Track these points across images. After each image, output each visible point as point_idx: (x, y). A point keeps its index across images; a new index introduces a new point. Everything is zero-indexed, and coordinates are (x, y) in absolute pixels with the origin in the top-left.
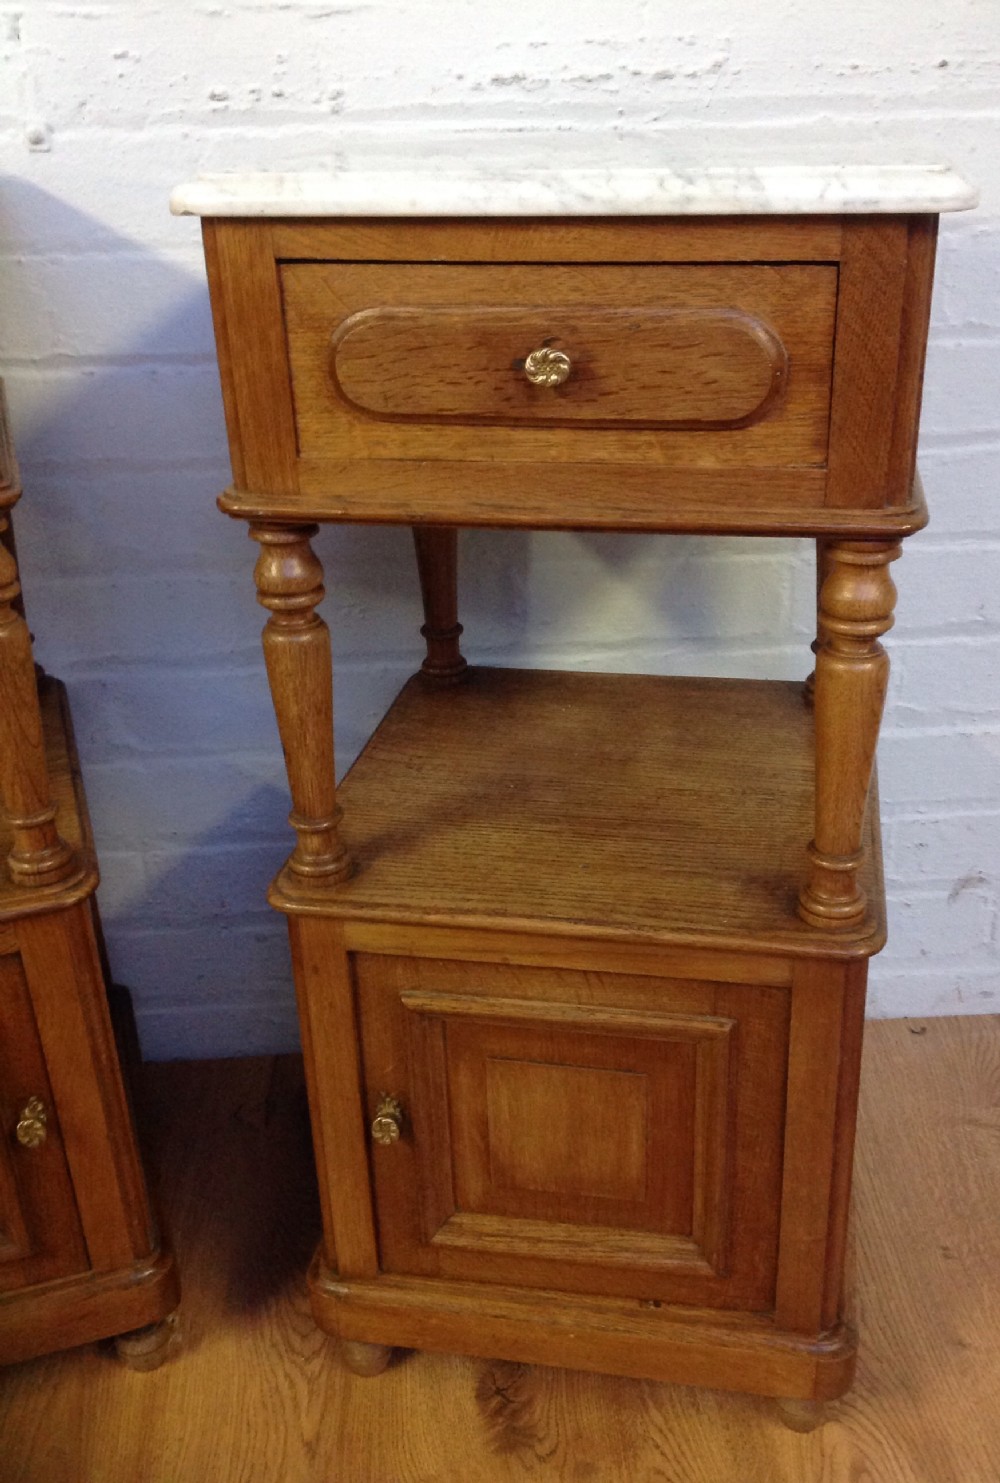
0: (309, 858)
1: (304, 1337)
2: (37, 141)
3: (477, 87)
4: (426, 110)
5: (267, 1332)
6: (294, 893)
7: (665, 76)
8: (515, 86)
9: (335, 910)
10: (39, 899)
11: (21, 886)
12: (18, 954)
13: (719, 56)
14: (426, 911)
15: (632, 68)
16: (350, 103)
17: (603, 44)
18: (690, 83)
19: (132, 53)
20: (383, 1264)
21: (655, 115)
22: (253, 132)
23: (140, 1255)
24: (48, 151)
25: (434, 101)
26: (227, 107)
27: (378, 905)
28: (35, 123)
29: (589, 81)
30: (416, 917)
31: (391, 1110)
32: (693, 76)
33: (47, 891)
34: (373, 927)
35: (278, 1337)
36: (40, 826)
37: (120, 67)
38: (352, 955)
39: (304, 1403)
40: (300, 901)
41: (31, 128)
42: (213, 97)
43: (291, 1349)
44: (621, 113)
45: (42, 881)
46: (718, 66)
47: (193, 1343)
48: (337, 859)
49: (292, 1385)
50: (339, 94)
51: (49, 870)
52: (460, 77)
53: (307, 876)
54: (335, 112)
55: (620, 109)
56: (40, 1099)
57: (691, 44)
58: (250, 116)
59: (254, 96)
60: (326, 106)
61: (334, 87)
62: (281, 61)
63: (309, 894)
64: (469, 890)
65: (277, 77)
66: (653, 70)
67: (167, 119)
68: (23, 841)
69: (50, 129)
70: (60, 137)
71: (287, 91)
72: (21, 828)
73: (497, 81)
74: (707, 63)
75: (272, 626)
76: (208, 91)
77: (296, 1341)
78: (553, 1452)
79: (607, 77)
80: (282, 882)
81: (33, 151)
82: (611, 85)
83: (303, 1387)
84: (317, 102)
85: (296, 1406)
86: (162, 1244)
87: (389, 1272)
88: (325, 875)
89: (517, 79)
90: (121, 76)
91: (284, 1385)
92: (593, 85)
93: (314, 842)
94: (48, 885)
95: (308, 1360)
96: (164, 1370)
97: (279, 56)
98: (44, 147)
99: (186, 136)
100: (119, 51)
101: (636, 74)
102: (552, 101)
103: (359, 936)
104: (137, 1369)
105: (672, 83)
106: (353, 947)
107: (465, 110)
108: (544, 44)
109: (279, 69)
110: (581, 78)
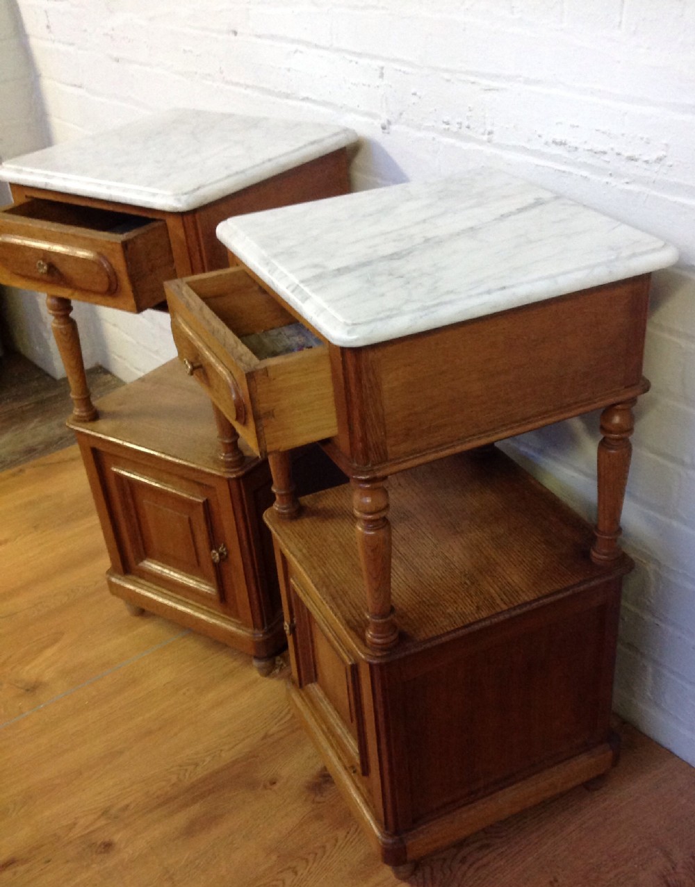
2: (384, 128)
3: (547, 144)
4: (525, 150)
7: (631, 159)
8: (562, 147)
13: (661, 154)
15: (617, 150)
16: (495, 138)
17: (603, 133)
18: (645, 166)
19: (418, 94)
21: (627, 180)
22: (458, 143)
24: (388, 133)
25: (528, 146)
26: (448, 129)
28: (383, 120)
29: (596, 153)
32: (647, 162)
37: (414, 99)
41: (382, 122)
42: (445, 122)
44: (611, 174)
46: (659, 160)
50: (491, 132)
52: (540, 136)
54: (489, 141)
55: (610, 172)
57: (648, 143)
58: (457, 135)
59: (459, 126)
60: (485, 138)
61: (489, 128)
62: (470, 109)
65: (468, 118)
66: (629, 153)
67: (427, 128)
69: (389, 123)
70: (393, 128)
71: (472, 126)
73: (555, 142)
74: (654, 157)
76: (443, 119)
79: (605, 153)
81: (383, 132)
82: (606, 158)
84: (483, 134)
89: (563, 143)
90: (414, 104)
92: (598, 156)
97: (469, 107)
98: (387, 131)
100: (414, 91)
101: (619, 154)
102: (579, 160)
105: (637, 164)
107: (541, 155)
108: (577, 126)
109: (469, 114)
110: (591, 150)
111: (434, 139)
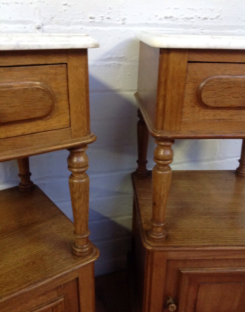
2: (39, 28)
3: (160, 19)
4: (147, 24)
7: (206, 19)
8: (169, 19)
9: (168, 249)
12: (77, 278)
13: (218, 14)
14: (195, 247)
15: (198, 16)
16: (127, 22)
17: (192, 9)
18: (211, 21)
19: (68, 4)
21: (202, 28)
22: (100, 28)
25: (149, 22)
26: (94, 21)
27: (179, 247)
28: (38, 23)
29: (188, 19)
32: (212, 19)
34: (177, 253)
37: (65, 8)
38: (168, 260)
41: (37, 24)
42: (91, 18)
44: (194, 28)
46: (218, 17)
48: (164, 234)
50: (124, 19)
52: (156, 16)
54: (123, 24)
55: (194, 27)
57: (212, 11)
58: (100, 24)
59: (102, 18)
60: (120, 22)
61: (123, 17)
62: (110, 9)
63: (159, 244)
65: (109, 13)
66: (204, 17)
67: (77, 23)
69: (43, 25)
70: (46, 27)
71: (111, 17)
73: (166, 18)
74: (215, 16)
76: (90, 16)
79: (192, 18)
82: (193, 20)
84: (119, 21)
89: (171, 17)
90: (65, 10)
92: (188, 20)
97: (110, 8)
98: (41, 30)
99: (82, 29)
100: (65, 3)
101: (199, 18)
102: (179, 24)
103: (173, 255)
106: (169, 258)
107: (156, 25)
108: (178, 8)
109: (109, 11)
110: (186, 18)
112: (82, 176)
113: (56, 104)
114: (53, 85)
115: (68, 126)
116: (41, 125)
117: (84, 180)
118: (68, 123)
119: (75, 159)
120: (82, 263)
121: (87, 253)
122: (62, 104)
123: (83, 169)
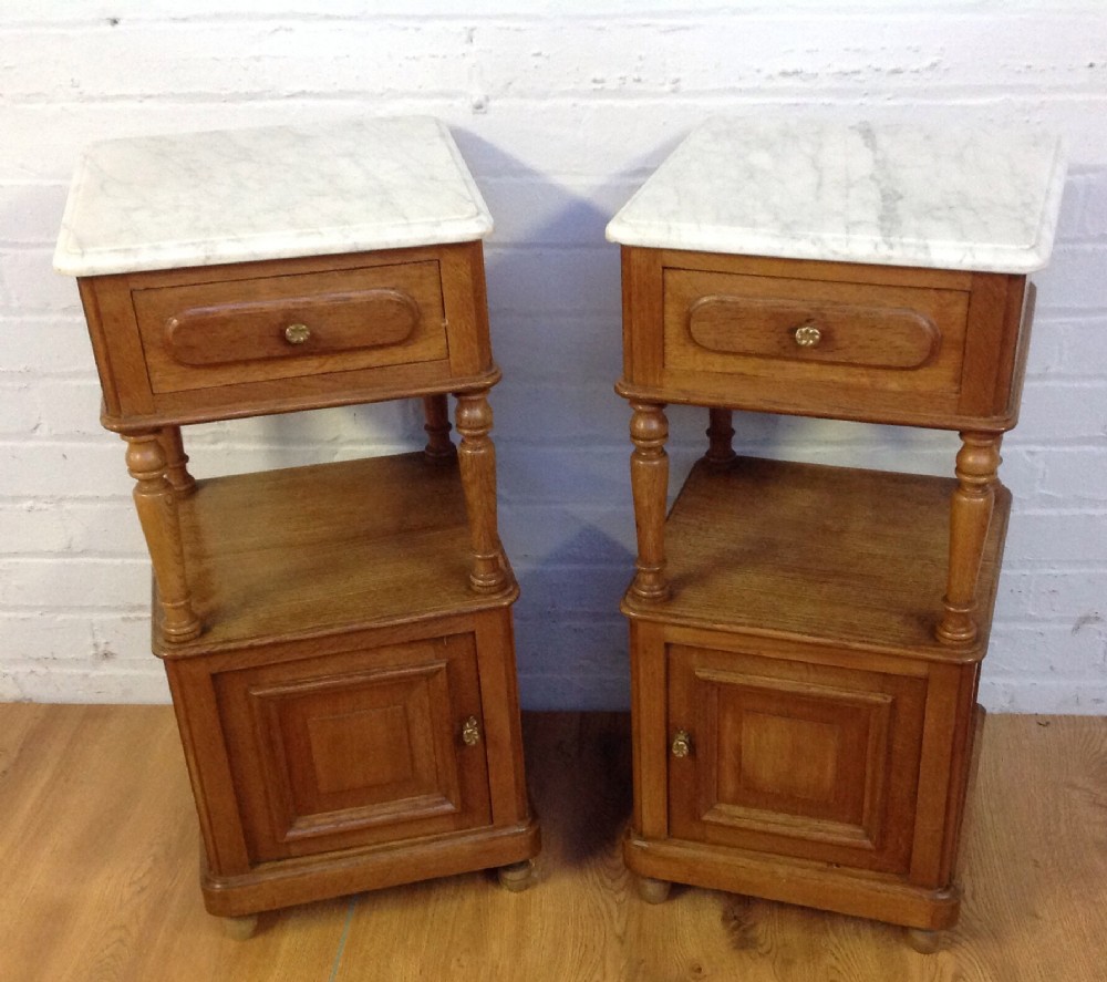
0: (645, 587)
1: (613, 880)
2: (479, 107)
3: (770, 77)
4: (734, 91)
5: (590, 878)
6: (636, 607)
7: (896, 72)
8: (795, 77)
9: (661, 618)
10: (490, 602)
11: (478, 593)
12: (473, 633)
13: (935, 59)
14: (715, 622)
15: (875, 66)
16: (685, 86)
17: (858, 50)
18: (915, 76)
19: (544, 53)
20: (670, 833)
21: (889, 96)
22: (618, 103)
23: (522, 818)
24: (485, 112)
25: (740, 85)
26: (602, 88)
27: (687, 617)
29: (846, 74)
30: (708, 625)
31: (683, 737)
32: (917, 71)
33: (495, 597)
34: (682, 630)
35: (597, 879)
36: (491, 559)
37: (538, 61)
38: (668, 646)
39: (616, 915)
40: (641, 611)
42: (595, 81)
43: (605, 886)
44: (866, 94)
45: (489, 592)
46: (934, 65)
47: (544, 879)
48: (662, 589)
49: (607, 905)
50: (677, 81)
51: (495, 585)
52: (758, 71)
53: (645, 597)
54: (674, 91)
55: (865, 92)
56: (475, 718)
57: (917, 51)
58: (619, 93)
59: (622, 81)
60: (667, 88)
61: (674, 76)
62: (641, 58)
63: (645, 608)
64: (739, 611)
65: (637, 69)
66: (892, 67)
67: (565, 94)
68: (481, 568)
69: (487, 99)
70: (493, 104)
71: (643, 78)
72: (480, 559)
73: (784, 74)
74: (927, 63)
75: (636, 454)
76: (592, 77)
77: (609, 883)
78: (768, 952)
79: (857, 72)
80: (628, 599)
81: (474, 113)
82: (860, 77)
83: (614, 907)
84: (663, 84)
85: (611, 917)
86: (532, 813)
87: (673, 837)
88: (655, 598)
89: (796, 73)
90: (536, 67)
91: (603, 906)
92: (847, 77)
93: (650, 578)
94: (493, 593)
95: (617, 893)
96: (528, 892)
97: (640, 56)
98: (483, 110)
100: (536, 51)
101: (878, 70)
102: (820, 86)
103: (674, 635)
104: (511, 890)
105: (901, 76)
106: (668, 640)
107: (758, 91)
108: (817, 51)
109: (639, 64)
110: (841, 72)
111: (574, 105)
112: (479, 443)
113: (421, 322)
114: (416, 293)
115: (445, 356)
116: (399, 355)
117: (482, 452)
118: (444, 351)
119: (466, 412)
120: (478, 603)
121: (493, 590)
122: (433, 320)
123: (481, 432)
